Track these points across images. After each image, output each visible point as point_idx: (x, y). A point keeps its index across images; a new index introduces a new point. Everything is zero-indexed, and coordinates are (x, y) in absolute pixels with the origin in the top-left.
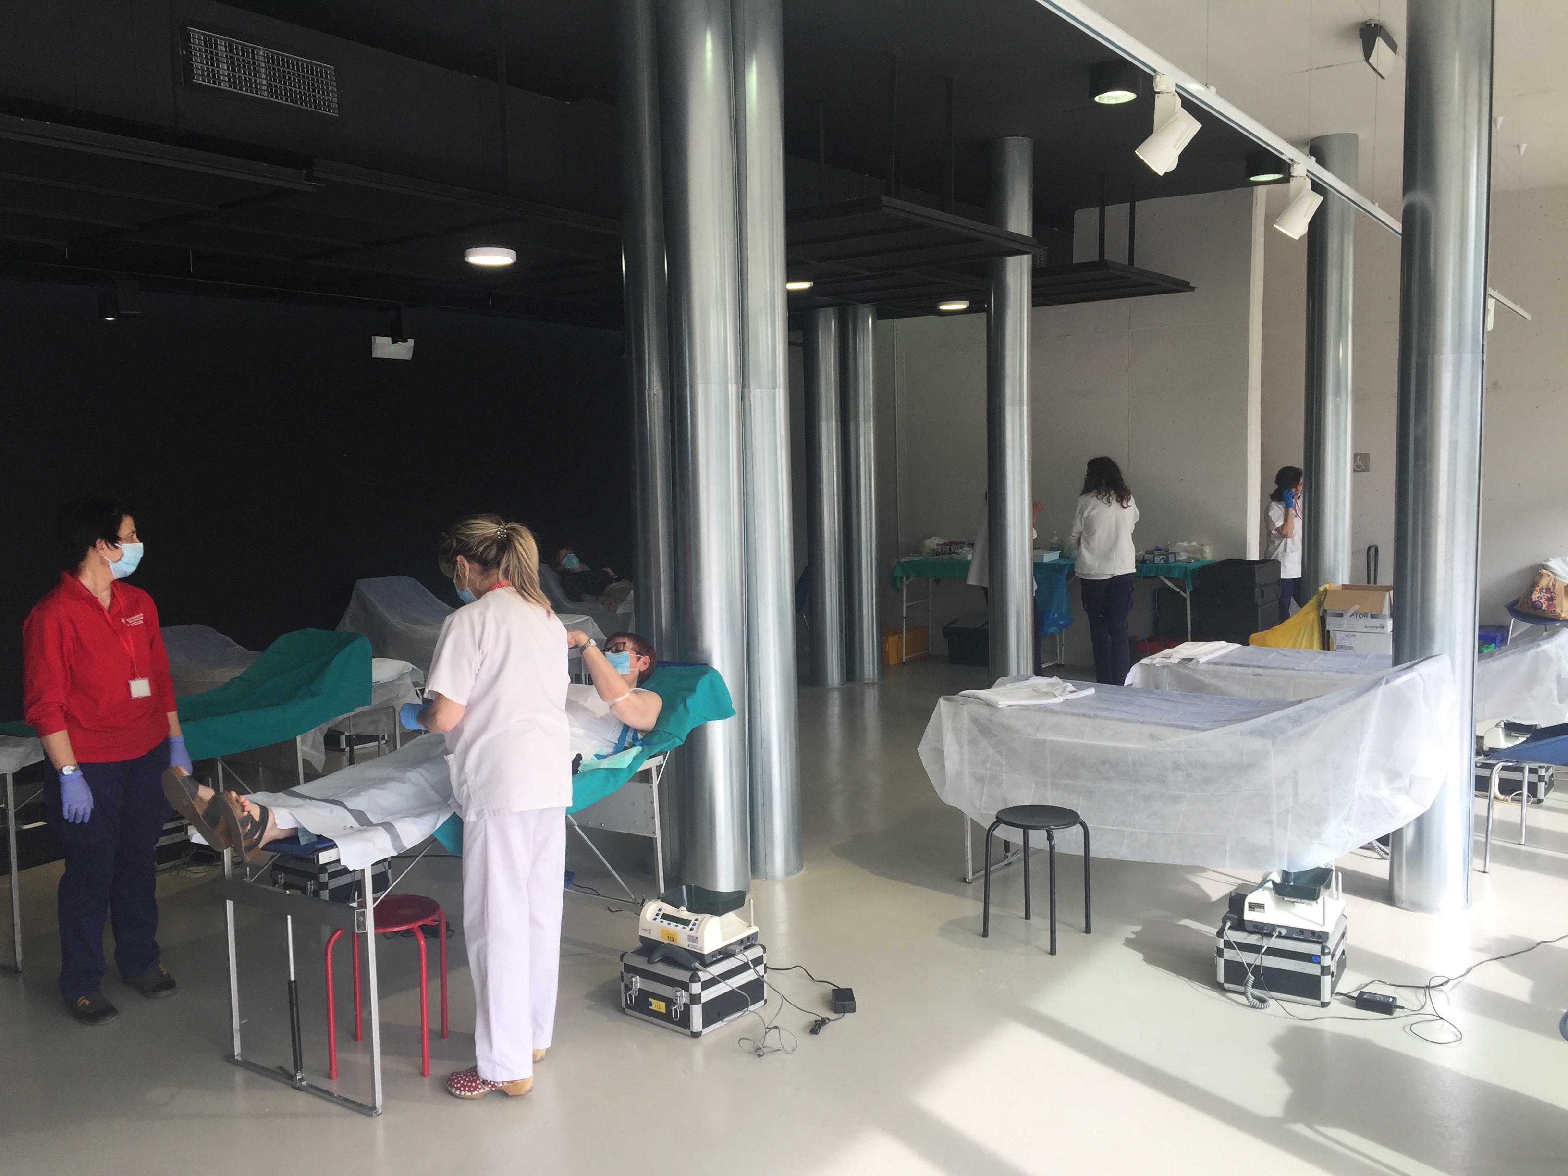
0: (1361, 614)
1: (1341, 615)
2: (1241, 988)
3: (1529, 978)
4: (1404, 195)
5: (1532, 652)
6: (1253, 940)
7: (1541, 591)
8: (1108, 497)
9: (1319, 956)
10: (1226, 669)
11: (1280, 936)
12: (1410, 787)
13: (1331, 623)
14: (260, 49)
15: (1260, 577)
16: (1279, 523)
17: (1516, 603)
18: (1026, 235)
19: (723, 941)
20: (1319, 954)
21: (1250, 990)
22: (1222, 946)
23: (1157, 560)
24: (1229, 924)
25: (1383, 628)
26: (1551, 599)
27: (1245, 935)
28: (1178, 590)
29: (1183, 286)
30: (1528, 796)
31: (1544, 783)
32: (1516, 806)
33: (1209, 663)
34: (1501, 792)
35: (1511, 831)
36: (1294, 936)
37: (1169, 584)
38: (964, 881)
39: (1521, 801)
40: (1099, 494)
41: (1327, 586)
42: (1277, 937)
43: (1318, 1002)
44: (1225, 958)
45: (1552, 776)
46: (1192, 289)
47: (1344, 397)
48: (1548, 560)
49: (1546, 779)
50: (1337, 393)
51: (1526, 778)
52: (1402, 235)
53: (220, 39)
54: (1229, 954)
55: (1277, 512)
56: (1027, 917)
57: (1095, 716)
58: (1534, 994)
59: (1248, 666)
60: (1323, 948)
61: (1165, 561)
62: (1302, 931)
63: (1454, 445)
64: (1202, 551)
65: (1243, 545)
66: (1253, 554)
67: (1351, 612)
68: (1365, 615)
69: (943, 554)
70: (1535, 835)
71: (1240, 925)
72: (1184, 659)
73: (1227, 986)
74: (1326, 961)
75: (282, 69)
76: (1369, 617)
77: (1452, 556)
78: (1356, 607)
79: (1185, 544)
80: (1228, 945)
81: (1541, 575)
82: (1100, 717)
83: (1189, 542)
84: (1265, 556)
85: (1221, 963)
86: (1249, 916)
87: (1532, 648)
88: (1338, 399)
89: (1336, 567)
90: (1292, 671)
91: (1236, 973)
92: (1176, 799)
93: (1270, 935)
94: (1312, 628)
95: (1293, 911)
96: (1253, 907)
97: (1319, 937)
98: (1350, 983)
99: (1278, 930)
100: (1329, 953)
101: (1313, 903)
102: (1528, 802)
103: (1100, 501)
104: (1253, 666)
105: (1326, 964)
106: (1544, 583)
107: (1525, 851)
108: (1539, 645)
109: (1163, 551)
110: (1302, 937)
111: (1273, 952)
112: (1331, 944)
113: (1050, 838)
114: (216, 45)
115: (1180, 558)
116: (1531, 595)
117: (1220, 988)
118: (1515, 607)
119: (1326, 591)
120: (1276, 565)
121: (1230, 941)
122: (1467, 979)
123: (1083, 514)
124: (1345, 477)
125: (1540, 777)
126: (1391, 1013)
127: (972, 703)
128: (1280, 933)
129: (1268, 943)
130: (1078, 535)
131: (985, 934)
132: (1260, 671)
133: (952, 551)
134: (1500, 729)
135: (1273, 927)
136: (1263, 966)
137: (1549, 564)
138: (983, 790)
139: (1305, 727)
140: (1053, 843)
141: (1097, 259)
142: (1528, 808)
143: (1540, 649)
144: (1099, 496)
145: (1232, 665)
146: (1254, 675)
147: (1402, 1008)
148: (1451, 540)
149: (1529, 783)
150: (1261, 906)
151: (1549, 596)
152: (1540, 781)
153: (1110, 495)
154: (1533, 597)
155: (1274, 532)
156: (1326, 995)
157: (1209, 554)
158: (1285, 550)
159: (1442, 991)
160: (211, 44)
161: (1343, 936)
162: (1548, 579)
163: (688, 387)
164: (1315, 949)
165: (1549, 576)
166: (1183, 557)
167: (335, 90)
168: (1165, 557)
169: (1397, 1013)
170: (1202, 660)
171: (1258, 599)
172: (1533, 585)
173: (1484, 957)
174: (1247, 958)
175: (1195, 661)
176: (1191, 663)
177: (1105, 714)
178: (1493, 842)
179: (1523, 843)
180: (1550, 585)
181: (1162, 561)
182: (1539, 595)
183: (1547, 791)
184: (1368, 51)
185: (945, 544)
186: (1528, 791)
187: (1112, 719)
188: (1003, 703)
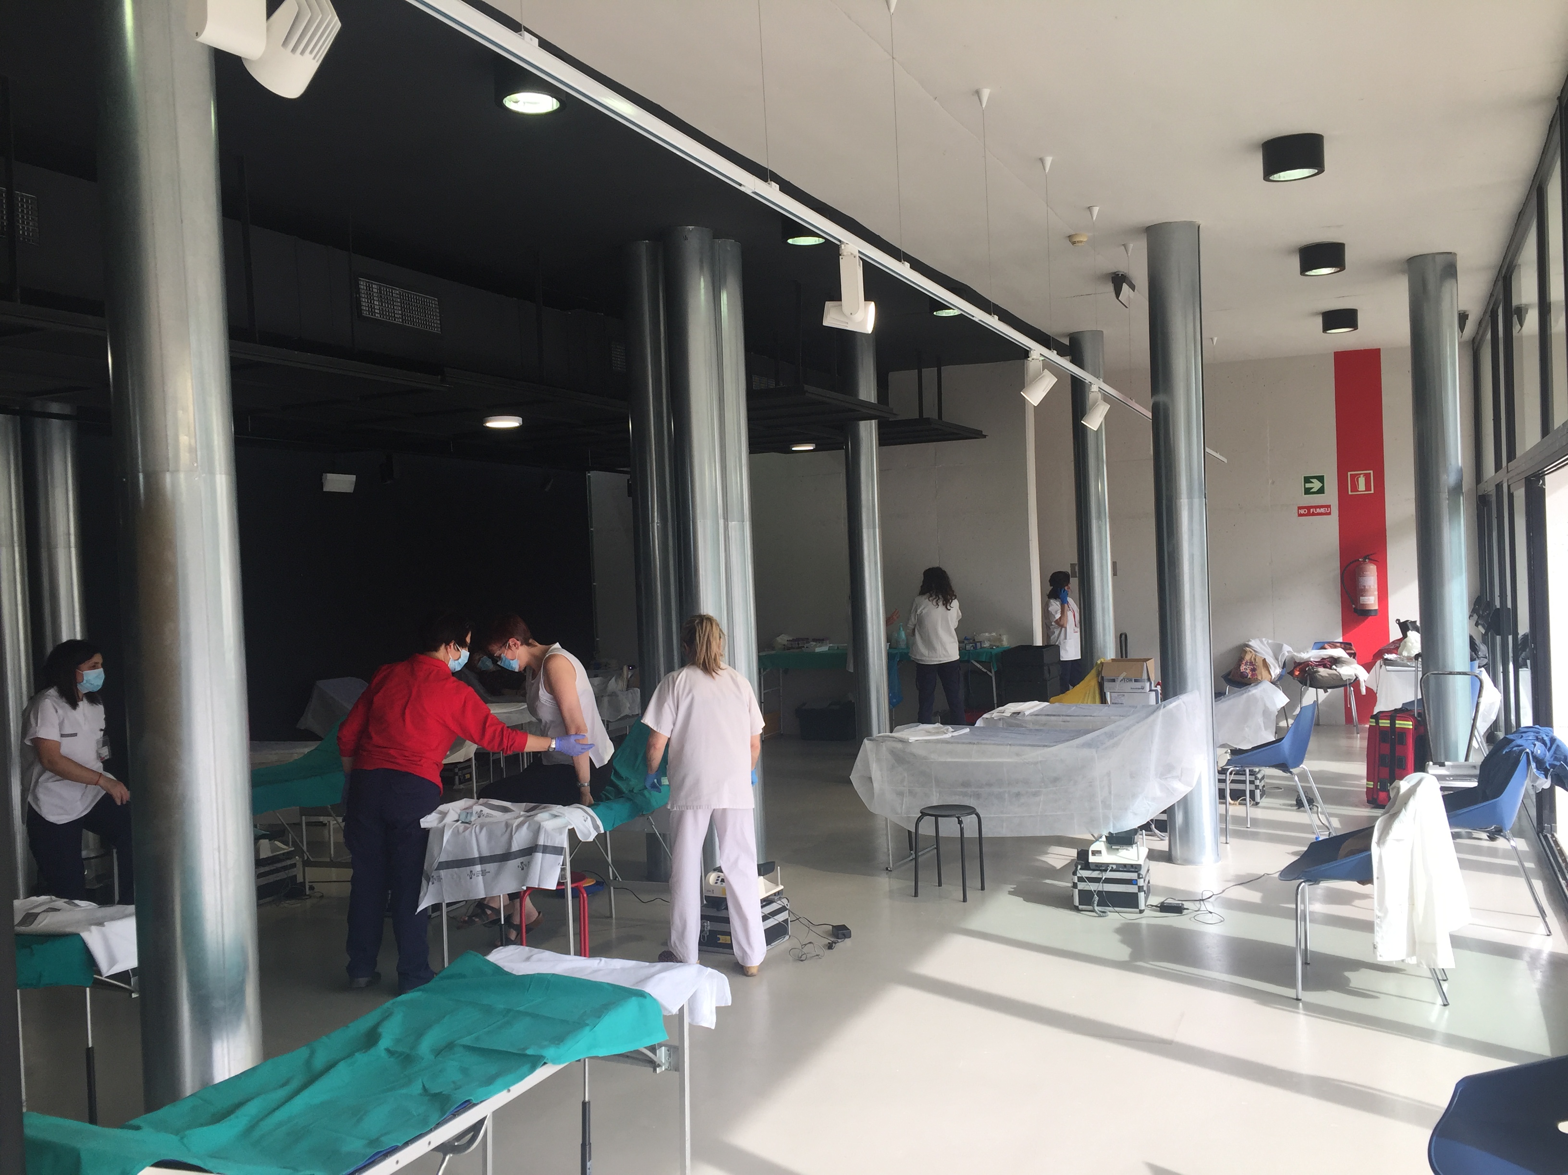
0: (1128, 679)
1: (1114, 681)
2: (1090, 908)
3: (1261, 892)
4: (1152, 397)
5: (1245, 695)
6: (1095, 874)
7: (1246, 664)
8: (937, 601)
9: (1137, 880)
10: (1044, 718)
11: (1112, 870)
12: (1181, 775)
13: (1107, 685)
14: (396, 289)
15: (1047, 658)
16: (1058, 616)
17: (1229, 674)
18: (873, 401)
19: (766, 892)
20: (1136, 878)
21: (1097, 908)
22: (1076, 881)
23: (968, 647)
24: (1079, 867)
25: (1143, 689)
26: (1253, 670)
27: (1090, 872)
28: (985, 671)
29: (977, 434)
30: (1250, 801)
31: (1259, 790)
32: (1243, 808)
33: (1031, 715)
34: (1232, 799)
35: (1240, 821)
36: (1121, 869)
37: (979, 666)
38: (887, 869)
39: (1246, 804)
40: (931, 596)
41: (1102, 660)
42: (1111, 871)
43: (1137, 910)
44: (1079, 888)
45: (1264, 786)
46: (985, 436)
47: (1104, 520)
48: (1249, 641)
49: (1261, 788)
50: (1099, 517)
51: (1248, 787)
52: (1152, 419)
53: (375, 284)
54: (1081, 886)
55: (1055, 606)
56: (940, 885)
57: (978, 743)
58: (1263, 898)
59: (1059, 716)
60: (1139, 875)
61: (974, 648)
62: (1125, 865)
63: (1192, 556)
64: (1001, 640)
65: (1031, 634)
66: (1039, 641)
67: (1121, 678)
68: (1131, 680)
69: (792, 648)
70: (1255, 822)
71: (1087, 866)
72: (1014, 713)
73: (1080, 907)
74: (1141, 882)
75: (408, 302)
76: (1133, 681)
77: (1195, 627)
78: (1124, 675)
79: (987, 634)
80: (1081, 879)
81: (1246, 652)
82: (981, 744)
83: (990, 633)
84: (1047, 643)
85: (1076, 892)
86: (1092, 859)
87: (1245, 692)
88: (1100, 522)
89: (1105, 647)
90: (1089, 718)
91: (1086, 898)
92: (1035, 794)
93: (1106, 870)
94: (1094, 693)
95: (1118, 854)
96: (1094, 853)
97: (1136, 868)
98: (1155, 900)
99: (1111, 866)
100: (1142, 878)
101: (1130, 848)
102: (1250, 804)
103: (930, 603)
104: (1063, 716)
105: (1141, 885)
106: (1248, 657)
107: (1250, 831)
108: (1249, 691)
109: (971, 641)
110: (1125, 869)
111: (1108, 881)
112: (1143, 872)
113: (960, 822)
114: (372, 288)
115: (985, 646)
116: (1239, 668)
117: (1076, 909)
118: (1229, 677)
119: (1102, 663)
120: (1056, 649)
121: (1082, 877)
122: (1223, 895)
123: (916, 612)
124: (1108, 580)
125: (1256, 786)
126: (1181, 913)
127: (889, 741)
128: (1112, 868)
129: (1105, 875)
130: (913, 627)
131: (916, 895)
132: (1068, 718)
133: (800, 645)
134: (1228, 754)
135: (1107, 865)
136: (1105, 892)
137: (1250, 643)
138: (903, 801)
139: (1116, 739)
140: (962, 826)
141: (917, 416)
142: (1251, 808)
143: (1250, 693)
144: (930, 599)
145: (1048, 715)
146: (1064, 722)
147: (1188, 909)
148: (1193, 618)
149: (1250, 791)
150: (1099, 852)
151: (1252, 667)
152: (1256, 789)
153: (939, 599)
154: (1241, 668)
155: (1053, 623)
156: (1142, 906)
157: (1006, 642)
158: (1066, 638)
159: (1209, 902)
160: (369, 288)
161: (1148, 870)
162: (1251, 654)
163: (691, 522)
164: (1134, 876)
165: (1251, 652)
166: (987, 645)
167: (438, 315)
168: (974, 645)
169: (1185, 912)
170: (1027, 713)
171: (1047, 675)
172: (1241, 659)
173: (1232, 884)
174: (1093, 887)
175: (1022, 714)
176: (1020, 715)
177: (983, 742)
178: (1230, 827)
179: (1249, 826)
180: (1253, 659)
181: (972, 648)
182: (1245, 667)
183: (1261, 797)
184: (1118, 292)
185: (793, 640)
186: (1250, 797)
187: (990, 744)
188: (912, 739)
